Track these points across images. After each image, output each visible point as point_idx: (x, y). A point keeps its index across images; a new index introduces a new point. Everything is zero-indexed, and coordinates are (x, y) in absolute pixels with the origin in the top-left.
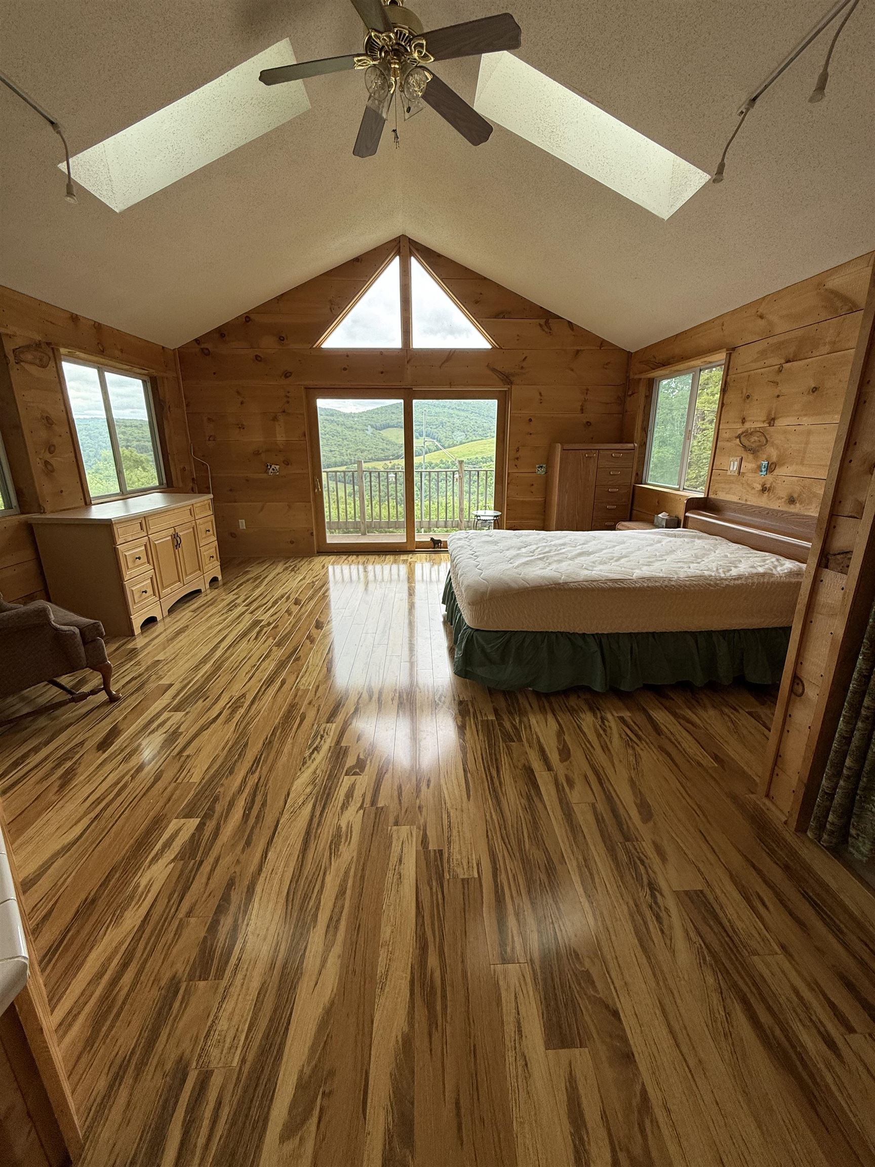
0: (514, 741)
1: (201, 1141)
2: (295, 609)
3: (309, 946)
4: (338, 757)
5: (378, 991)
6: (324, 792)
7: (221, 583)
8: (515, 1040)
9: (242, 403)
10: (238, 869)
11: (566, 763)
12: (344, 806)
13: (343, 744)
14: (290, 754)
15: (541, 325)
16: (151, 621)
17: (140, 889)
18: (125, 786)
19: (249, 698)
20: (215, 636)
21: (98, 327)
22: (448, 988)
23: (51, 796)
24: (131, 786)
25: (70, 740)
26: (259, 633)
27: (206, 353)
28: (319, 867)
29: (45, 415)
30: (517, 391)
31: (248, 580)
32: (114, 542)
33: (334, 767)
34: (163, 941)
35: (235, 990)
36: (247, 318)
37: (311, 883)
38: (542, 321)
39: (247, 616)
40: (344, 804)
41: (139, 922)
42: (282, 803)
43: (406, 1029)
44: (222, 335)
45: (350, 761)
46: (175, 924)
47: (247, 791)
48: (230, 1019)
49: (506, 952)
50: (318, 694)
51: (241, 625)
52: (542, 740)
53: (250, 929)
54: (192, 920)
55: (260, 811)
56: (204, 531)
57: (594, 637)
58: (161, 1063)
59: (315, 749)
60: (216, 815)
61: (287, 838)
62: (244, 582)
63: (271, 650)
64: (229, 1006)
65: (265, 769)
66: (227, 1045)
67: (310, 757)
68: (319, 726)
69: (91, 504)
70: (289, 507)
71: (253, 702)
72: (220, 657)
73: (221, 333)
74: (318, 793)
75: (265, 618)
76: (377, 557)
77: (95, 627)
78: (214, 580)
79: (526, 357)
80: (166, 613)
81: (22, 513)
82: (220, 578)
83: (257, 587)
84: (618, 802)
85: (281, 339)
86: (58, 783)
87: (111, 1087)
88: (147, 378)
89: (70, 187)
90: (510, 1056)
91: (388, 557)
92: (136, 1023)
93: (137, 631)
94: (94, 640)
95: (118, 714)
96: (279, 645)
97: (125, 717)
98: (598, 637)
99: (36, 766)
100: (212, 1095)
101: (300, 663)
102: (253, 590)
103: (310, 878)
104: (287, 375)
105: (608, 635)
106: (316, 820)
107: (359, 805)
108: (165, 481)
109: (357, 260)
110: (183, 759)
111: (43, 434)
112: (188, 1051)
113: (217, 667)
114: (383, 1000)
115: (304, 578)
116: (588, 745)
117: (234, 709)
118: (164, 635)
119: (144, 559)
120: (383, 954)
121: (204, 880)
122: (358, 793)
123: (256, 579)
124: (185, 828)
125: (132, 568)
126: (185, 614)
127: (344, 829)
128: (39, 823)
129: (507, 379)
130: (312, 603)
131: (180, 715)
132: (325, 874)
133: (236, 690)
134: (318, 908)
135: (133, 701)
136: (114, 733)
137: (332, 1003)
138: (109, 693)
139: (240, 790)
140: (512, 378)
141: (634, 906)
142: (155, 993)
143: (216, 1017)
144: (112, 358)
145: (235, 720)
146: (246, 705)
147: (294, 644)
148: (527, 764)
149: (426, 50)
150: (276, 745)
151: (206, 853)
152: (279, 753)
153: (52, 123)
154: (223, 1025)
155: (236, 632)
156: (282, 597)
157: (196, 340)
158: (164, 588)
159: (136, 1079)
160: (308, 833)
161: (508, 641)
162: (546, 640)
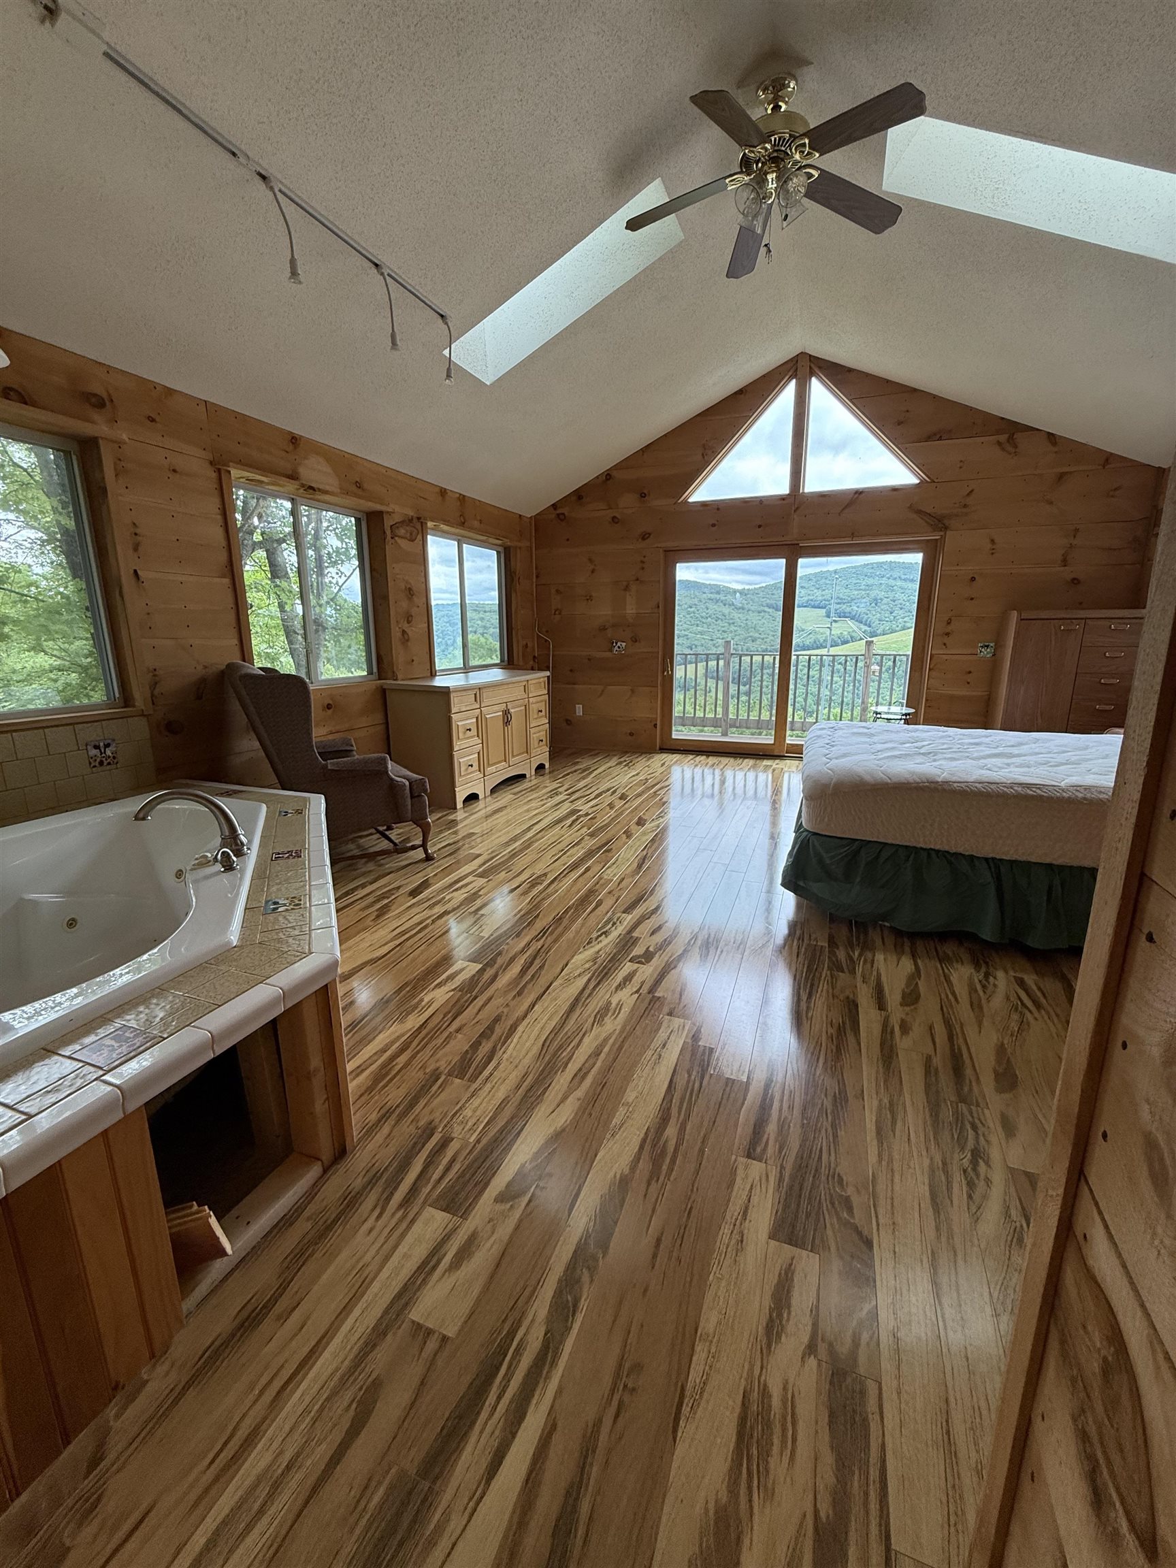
0: (843, 971)
1: (436, 1176)
2: (620, 803)
3: (553, 1084)
4: (624, 946)
5: (608, 1136)
6: (602, 971)
7: (547, 771)
8: (737, 1219)
9: (593, 571)
10: (506, 1010)
11: (907, 1009)
12: (620, 987)
13: (635, 934)
14: (577, 932)
15: (999, 443)
16: (473, 798)
17: (423, 1003)
18: (426, 927)
19: (550, 878)
20: (531, 818)
21: (462, 499)
22: (680, 1158)
23: (368, 922)
24: (431, 928)
25: (389, 884)
26: (574, 822)
27: (561, 517)
28: (580, 1028)
29: (408, 586)
30: (956, 540)
31: (575, 771)
32: (449, 710)
33: (619, 952)
34: (434, 1043)
35: (483, 1093)
36: (608, 476)
37: (568, 1040)
38: (1003, 438)
39: (567, 804)
40: (620, 985)
41: (418, 1025)
42: (559, 970)
43: (627, 1171)
44: (580, 498)
45: (638, 950)
46: (445, 1034)
47: (528, 953)
48: (474, 1111)
49: (754, 1150)
50: (621, 886)
51: (558, 812)
52: (884, 979)
53: (505, 1056)
54: (459, 1036)
55: (536, 972)
56: (536, 711)
57: (988, 863)
58: (416, 1120)
59: (604, 933)
60: (496, 966)
61: (556, 999)
62: (571, 773)
63: (582, 839)
64: (476, 1102)
65: (550, 940)
66: (467, 1127)
67: (597, 938)
68: (614, 913)
69: (436, 675)
70: (633, 691)
71: (552, 882)
72: (530, 838)
73: (579, 496)
74: (596, 970)
75: (585, 808)
76: (732, 760)
77: (422, 782)
78: (541, 767)
79: (972, 491)
80: (488, 793)
81: (379, 679)
82: (547, 766)
83: (584, 778)
84: (967, 1061)
85: (643, 495)
86: (376, 913)
87: (379, 1121)
88: (501, 549)
89: (450, 369)
90: (726, 1230)
91: (746, 760)
92: (403, 1091)
93: (459, 805)
94: (420, 796)
95: (430, 871)
96: (592, 835)
97: (436, 875)
98: (994, 864)
99: (361, 898)
100: (450, 1153)
101: (610, 855)
102: (579, 781)
103: (569, 1034)
104: (645, 536)
105: (1013, 863)
106: (587, 992)
107: (635, 990)
108: (506, 658)
109: (740, 392)
110: (477, 916)
111: (404, 604)
112: (437, 1121)
113: (528, 845)
114: (611, 1143)
115: (637, 774)
116: (950, 996)
117: (533, 885)
118: (484, 811)
119: (474, 732)
120: (621, 1112)
121: (475, 1011)
122: (637, 979)
123: (584, 771)
124: (468, 969)
125: (462, 740)
126: (506, 797)
127: (613, 1005)
128: (357, 939)
129: (940, 523)
130: (640, 800)
131: (483, 881)
132: (584, 1035)
133: (539, 869)
134: (570, 1059)
135: (446, 863)
136: (425, 885)
137: (563, 1130)
138: (426, 851)
139: (522, 951)
140: (946, 522)
141: (940, 1163)
142: (421, 1074)
143: (464, 1105)
144: (471, 529)
145: (532, 894)
146: (545, 883)
147: (609, 836)
148: (851, 996)
149: (810, 148)
150: (565, 922)
151: (482, 992)
152: (567, 928)
153: (442, 316)
154: (468, 1112)
155: (550, 818)
156: (608, 790)
157: (553, 505)
158: (489, 765)
159: (397, 1122)
160: (577, 1000)
161: (858, 852)
162: (911, 858)
